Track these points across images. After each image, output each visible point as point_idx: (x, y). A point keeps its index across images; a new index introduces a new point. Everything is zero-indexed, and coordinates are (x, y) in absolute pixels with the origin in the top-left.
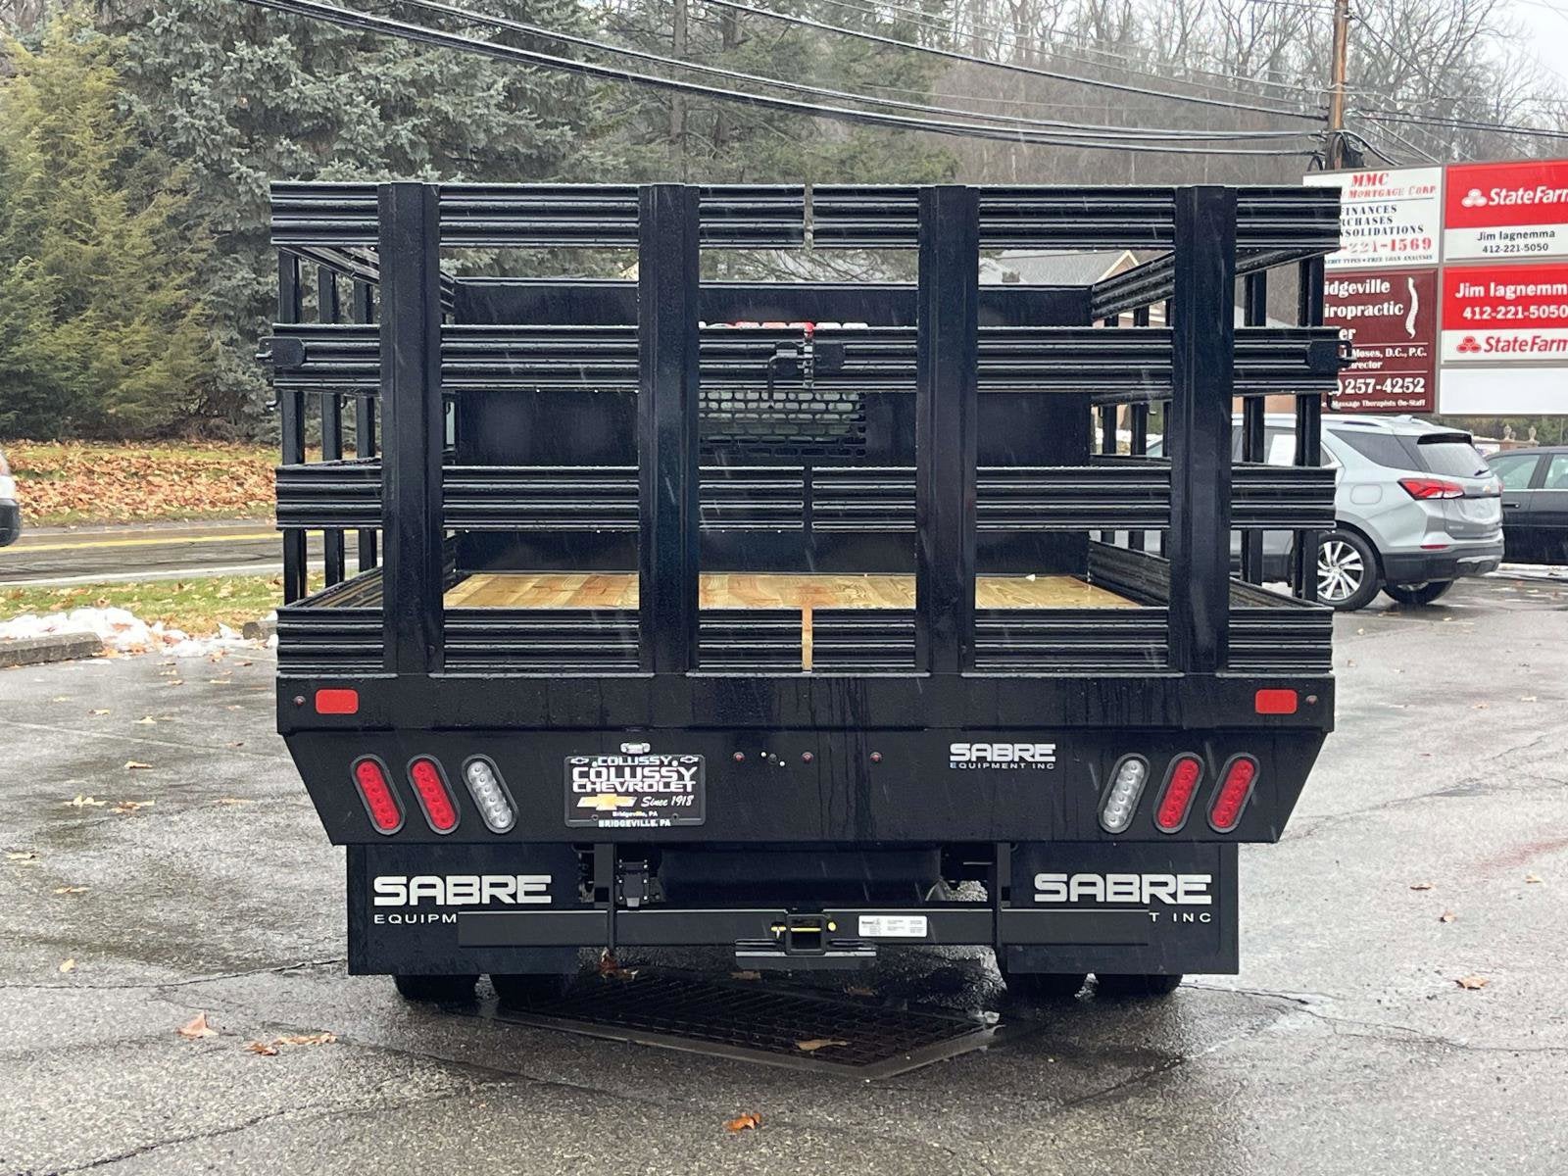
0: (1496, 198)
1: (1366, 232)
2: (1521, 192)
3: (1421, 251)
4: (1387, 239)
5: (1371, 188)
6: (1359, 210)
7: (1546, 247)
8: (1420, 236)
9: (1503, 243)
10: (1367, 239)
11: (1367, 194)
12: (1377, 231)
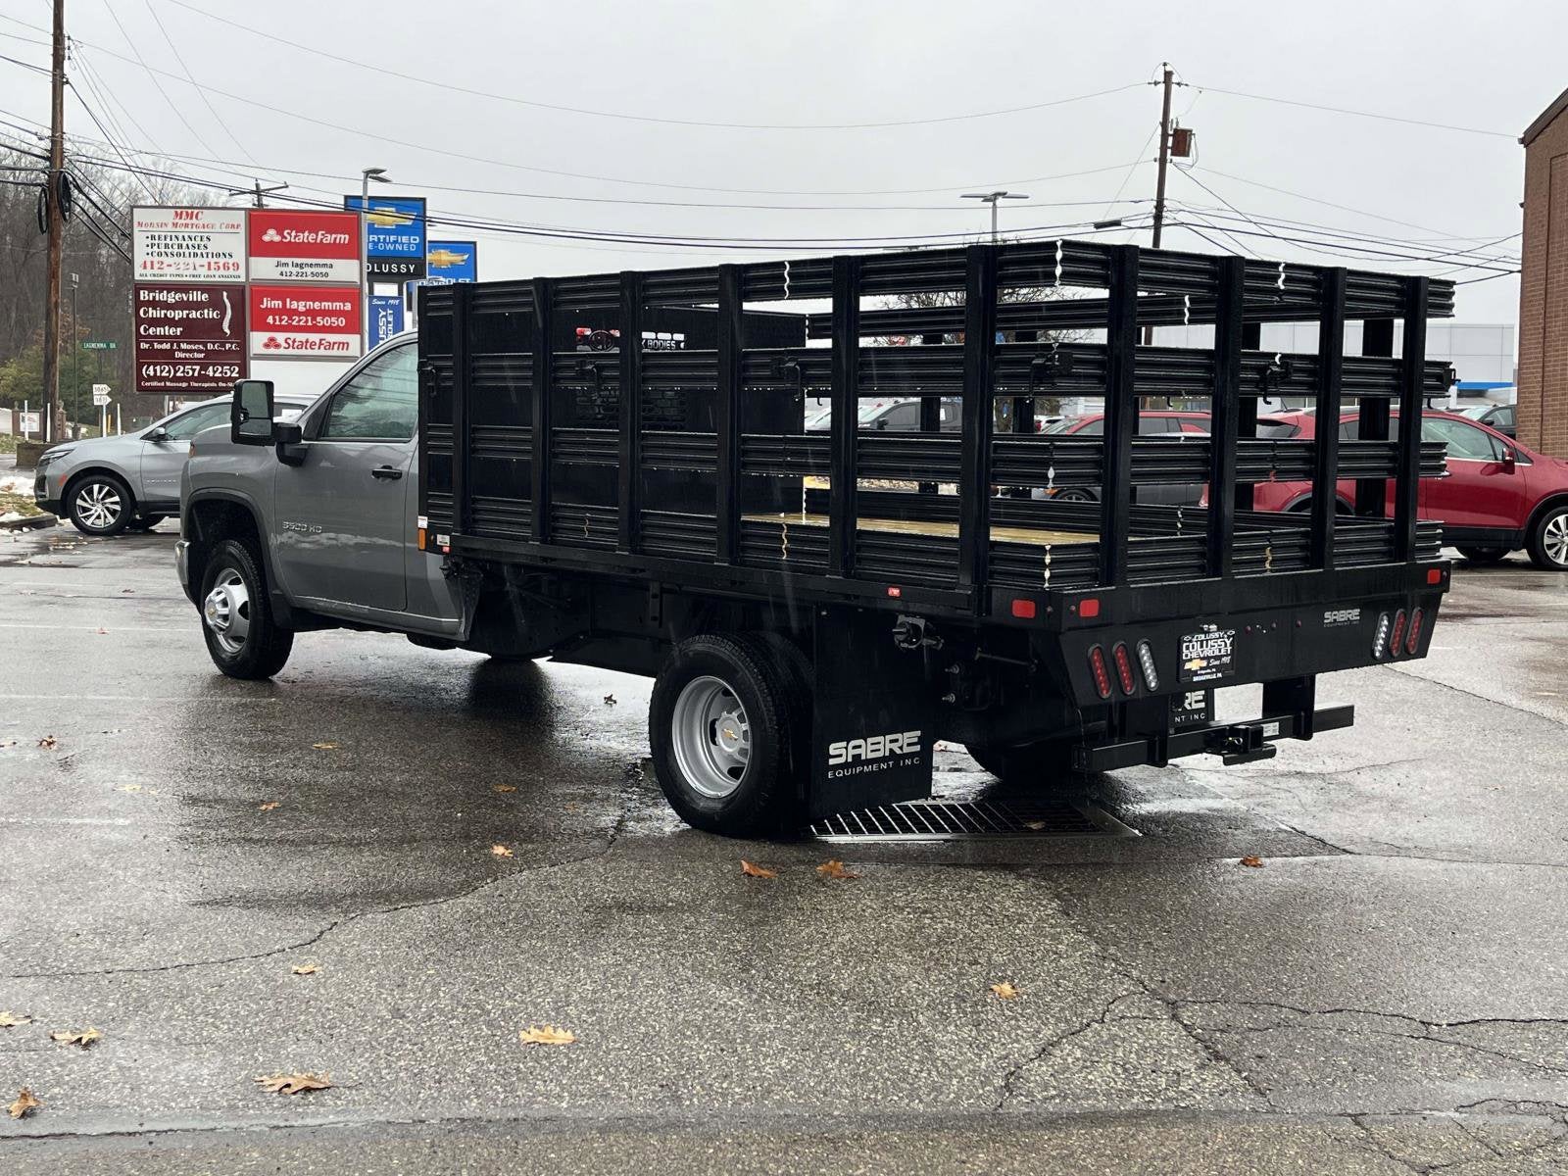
0: (289, 237)
1: (187, 254)
2: (306, 234)
3: (231, 272)
4: (205, 261)
5: (188, 221)
6: (180, 238)
7: (327, 275)
8: (231, 261)
9: (295, 270)
10: (187, 260)
11: (187, 225)
12: (196, 255)
